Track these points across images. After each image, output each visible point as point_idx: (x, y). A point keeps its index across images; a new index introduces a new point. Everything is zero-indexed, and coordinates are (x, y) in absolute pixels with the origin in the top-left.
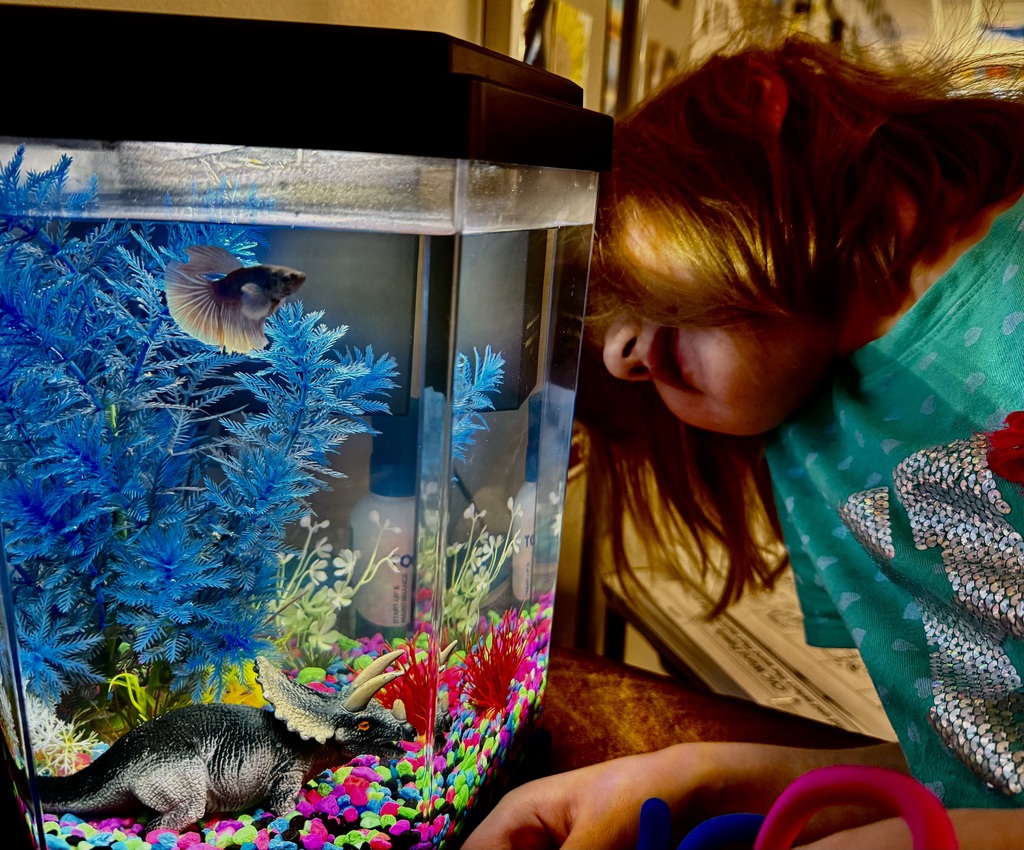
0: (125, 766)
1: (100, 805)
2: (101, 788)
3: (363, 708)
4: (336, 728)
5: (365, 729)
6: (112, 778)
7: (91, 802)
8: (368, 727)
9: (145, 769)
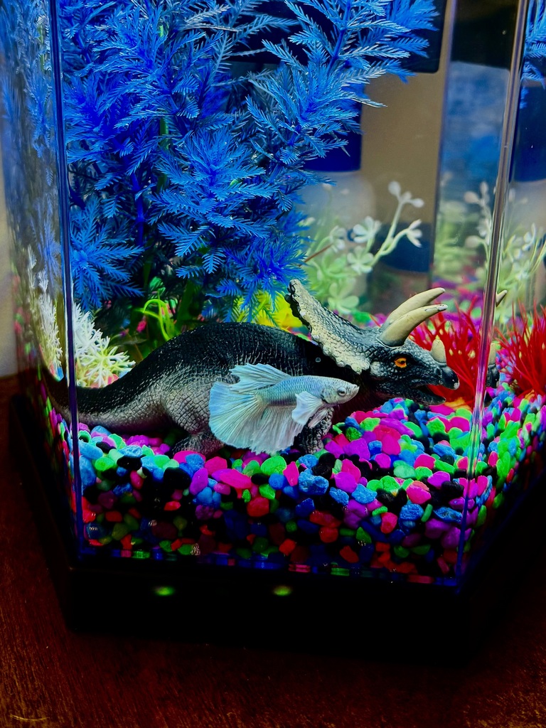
0: (158, 377)
1: (130, 419)
2: (132, 400)
3: (400, 343)
4: (372, 361)
5: (402, 366)
6: (143, 390)
7: (122, 414)
8: (405, 365)
9: (177, 382)
